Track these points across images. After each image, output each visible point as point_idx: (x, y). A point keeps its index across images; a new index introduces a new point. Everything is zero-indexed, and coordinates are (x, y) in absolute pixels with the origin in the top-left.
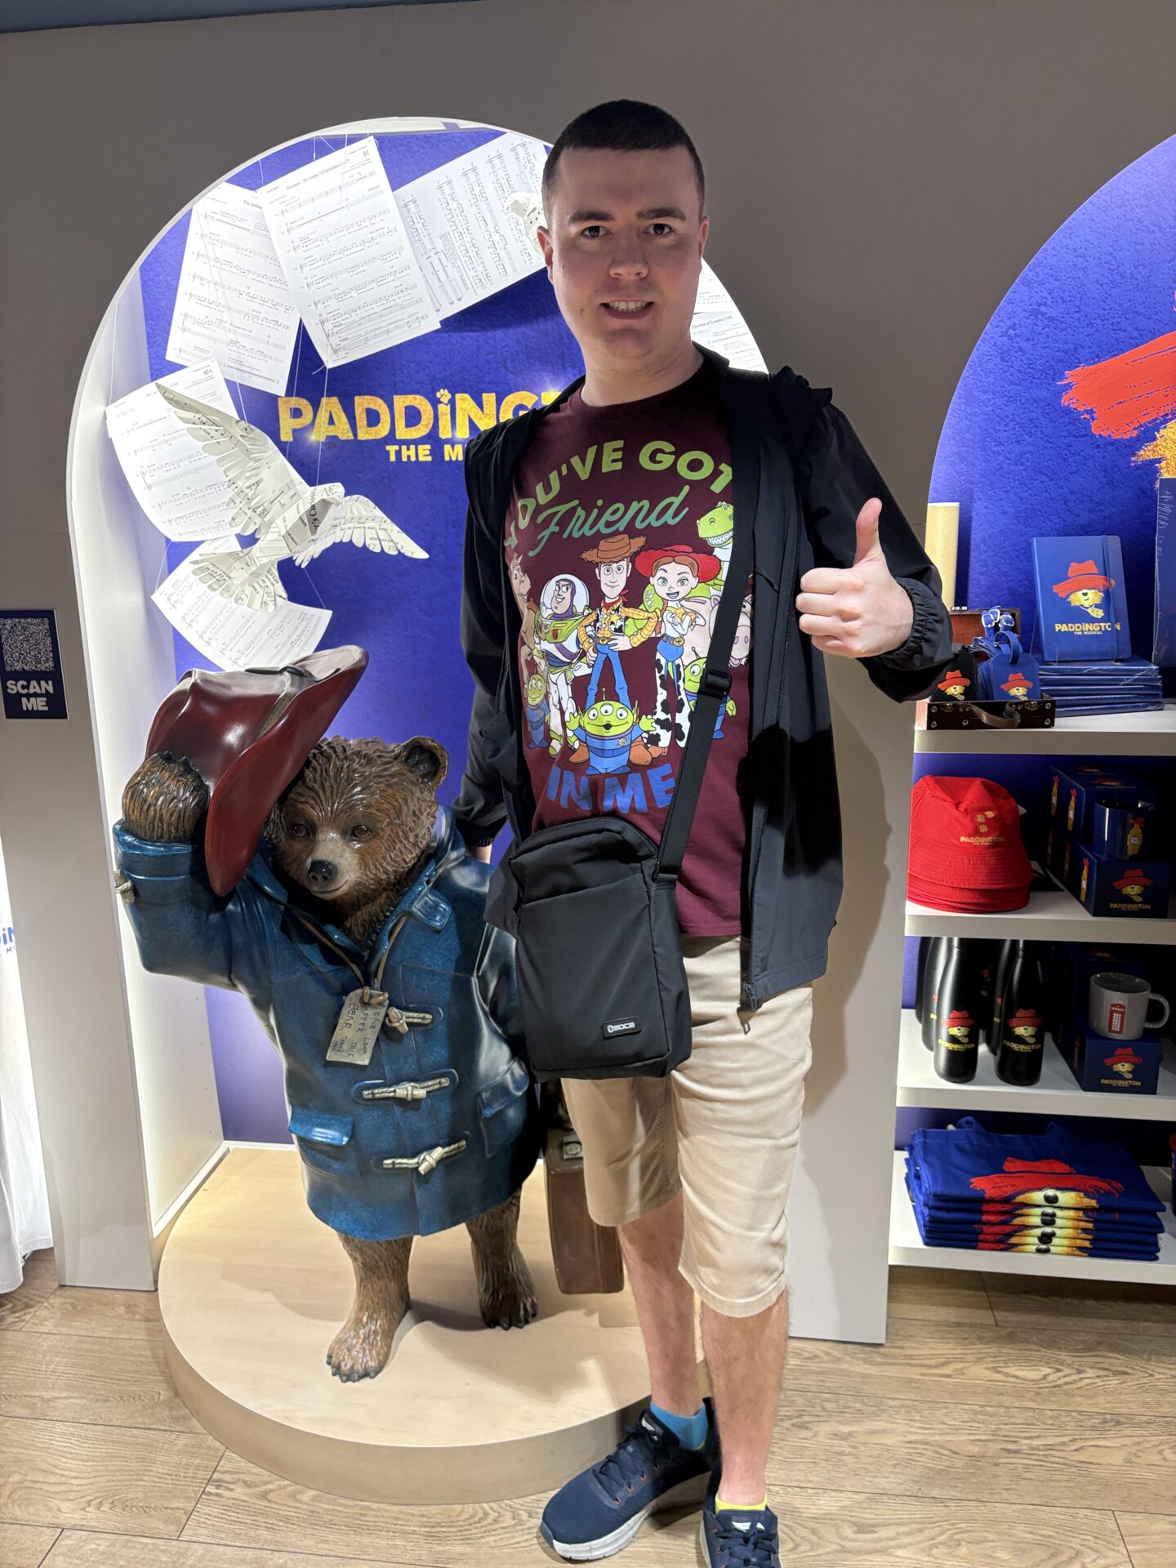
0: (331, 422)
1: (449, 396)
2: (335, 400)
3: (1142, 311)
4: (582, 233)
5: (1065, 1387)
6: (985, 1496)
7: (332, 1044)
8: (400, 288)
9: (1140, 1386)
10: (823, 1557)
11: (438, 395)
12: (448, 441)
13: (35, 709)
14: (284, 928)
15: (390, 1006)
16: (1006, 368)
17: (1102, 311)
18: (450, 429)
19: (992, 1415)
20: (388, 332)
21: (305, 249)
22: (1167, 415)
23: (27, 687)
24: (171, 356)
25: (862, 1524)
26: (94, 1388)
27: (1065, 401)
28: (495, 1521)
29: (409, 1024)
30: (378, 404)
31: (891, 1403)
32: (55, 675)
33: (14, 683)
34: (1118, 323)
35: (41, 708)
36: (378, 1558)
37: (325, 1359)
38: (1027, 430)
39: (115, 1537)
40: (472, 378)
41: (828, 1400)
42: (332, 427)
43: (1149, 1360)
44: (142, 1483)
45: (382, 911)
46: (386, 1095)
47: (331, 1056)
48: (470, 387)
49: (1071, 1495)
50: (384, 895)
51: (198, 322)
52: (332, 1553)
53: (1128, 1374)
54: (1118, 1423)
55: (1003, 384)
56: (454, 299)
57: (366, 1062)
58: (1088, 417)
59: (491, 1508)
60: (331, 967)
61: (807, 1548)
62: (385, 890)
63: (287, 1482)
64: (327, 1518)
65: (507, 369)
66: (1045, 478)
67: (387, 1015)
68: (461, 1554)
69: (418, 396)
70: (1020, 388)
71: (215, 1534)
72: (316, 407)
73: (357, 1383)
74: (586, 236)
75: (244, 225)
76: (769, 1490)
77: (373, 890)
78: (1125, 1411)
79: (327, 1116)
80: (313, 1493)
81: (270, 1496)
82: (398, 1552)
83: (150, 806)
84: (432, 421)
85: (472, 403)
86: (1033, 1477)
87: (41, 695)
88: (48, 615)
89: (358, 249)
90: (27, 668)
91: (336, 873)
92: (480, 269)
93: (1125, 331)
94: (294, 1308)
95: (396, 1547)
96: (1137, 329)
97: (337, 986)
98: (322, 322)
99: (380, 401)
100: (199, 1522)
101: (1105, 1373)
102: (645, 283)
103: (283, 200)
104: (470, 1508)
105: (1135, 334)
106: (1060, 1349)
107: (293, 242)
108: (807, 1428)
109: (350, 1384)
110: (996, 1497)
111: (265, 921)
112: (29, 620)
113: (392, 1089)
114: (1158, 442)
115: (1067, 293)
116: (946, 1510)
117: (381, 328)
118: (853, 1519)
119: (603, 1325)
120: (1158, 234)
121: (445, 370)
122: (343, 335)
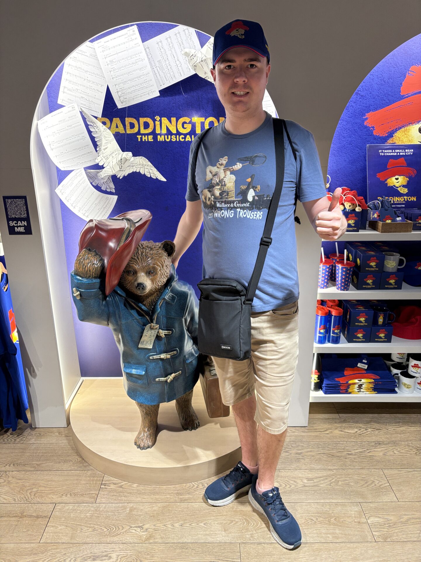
0: (117, 127)
1: (159, 118)
2: (118, 119)
3: (390, 94)
4: (225, 68)
5: (362, 434)
6: (344, 468)
7: (140, 342)
8: (146, 81)
9: (385, 433)
10: (299, 489)
11: (156, 118)
12: (159, 134)
13: (20, 231)
14: (125, 305)
15: (159, 329)
16: (347, 112)
17: (378, 94)
18: (160, 130)
19: (342, 444)
20: (141, 96)
21: (112, 65)
22: (397, 129)
23: (17, 223)
24: (59, 102)
25: (309, 478)
26: (54, 459)
27: (365, 123)
28: (197, 487)
29: (165, 334)
30: (134, 121)
31: (312, 443)
32: (27, 219)
33: (12, 222)
34: (383, 98)
35: (22, 231)
36: (163, 501)
37: (134, 444)
38: (353, 133)
39: (74, 504)
40: (167, 112)
41: (293, 444)
42: (117, 129)
43: (386, 425)
44: (79, 487)
45: (155, 298)
46: (157, 358)
47: (140, 346)
48: (167, 115)
49: (369, 465)
50: (156, 293)
51: (69, 90)
52: (147, 502)
53: (381, 429)
54: (380, 444)
55: (346, 117)
56: (162, 84)
57: (151, 347)
58: (372, 129)
59: (195, 483)
60: (140, 317)
61: (294, 486)
62: (157, 291)
63: (126, 482)
64: (143, 491)
65: (180, 109)
66: (358, 149)
67: (158, 332)
68: (188, 498)
69: (148, 118)
70: (351, 119)
71: (108, 500)
72: (111, 121)
73: (146, 450)
74: (226, 69)
75: (86, 54)
76: (279, 471)
77: (154, 292)
78: (382, 440)
79: (137, 366)
80: (136, 485)
81: (123, 487)
82: (168, 499)
83: (86, 266)
84: (153, 127)
85: (167, 121)
86: (357, 461)
87: (22, 226)
88: (25, 198)
89: (131, 66)
90: (17, 217)
91: (146, 287)
92: (172, 73)
93: (385, 100)
94: (120, 429)
95: (168, 498)
96: (389, 100)
97: (142, 324)
98: (118, 92)
99: (135, 120)
100: (101, 497)
101: (374, 430)
102: (246, 85)
103: (103, 46)
104: (188, 485)
105: (388, 101)
106: (360, 423)
107: (107, 62)
108: (288, 452)
109: (144, 450)
110: (347, 468)
111: (119, 303)
112: (17, 200)
113: (159, 356)
114: (394, 138)
115: (367, 87)
116: (333, 472)
117: (139, 95)
118: (306, 477)
119: (221, 427)
120: (396, 68)
121: (158, 109)
122: (125, 97)
